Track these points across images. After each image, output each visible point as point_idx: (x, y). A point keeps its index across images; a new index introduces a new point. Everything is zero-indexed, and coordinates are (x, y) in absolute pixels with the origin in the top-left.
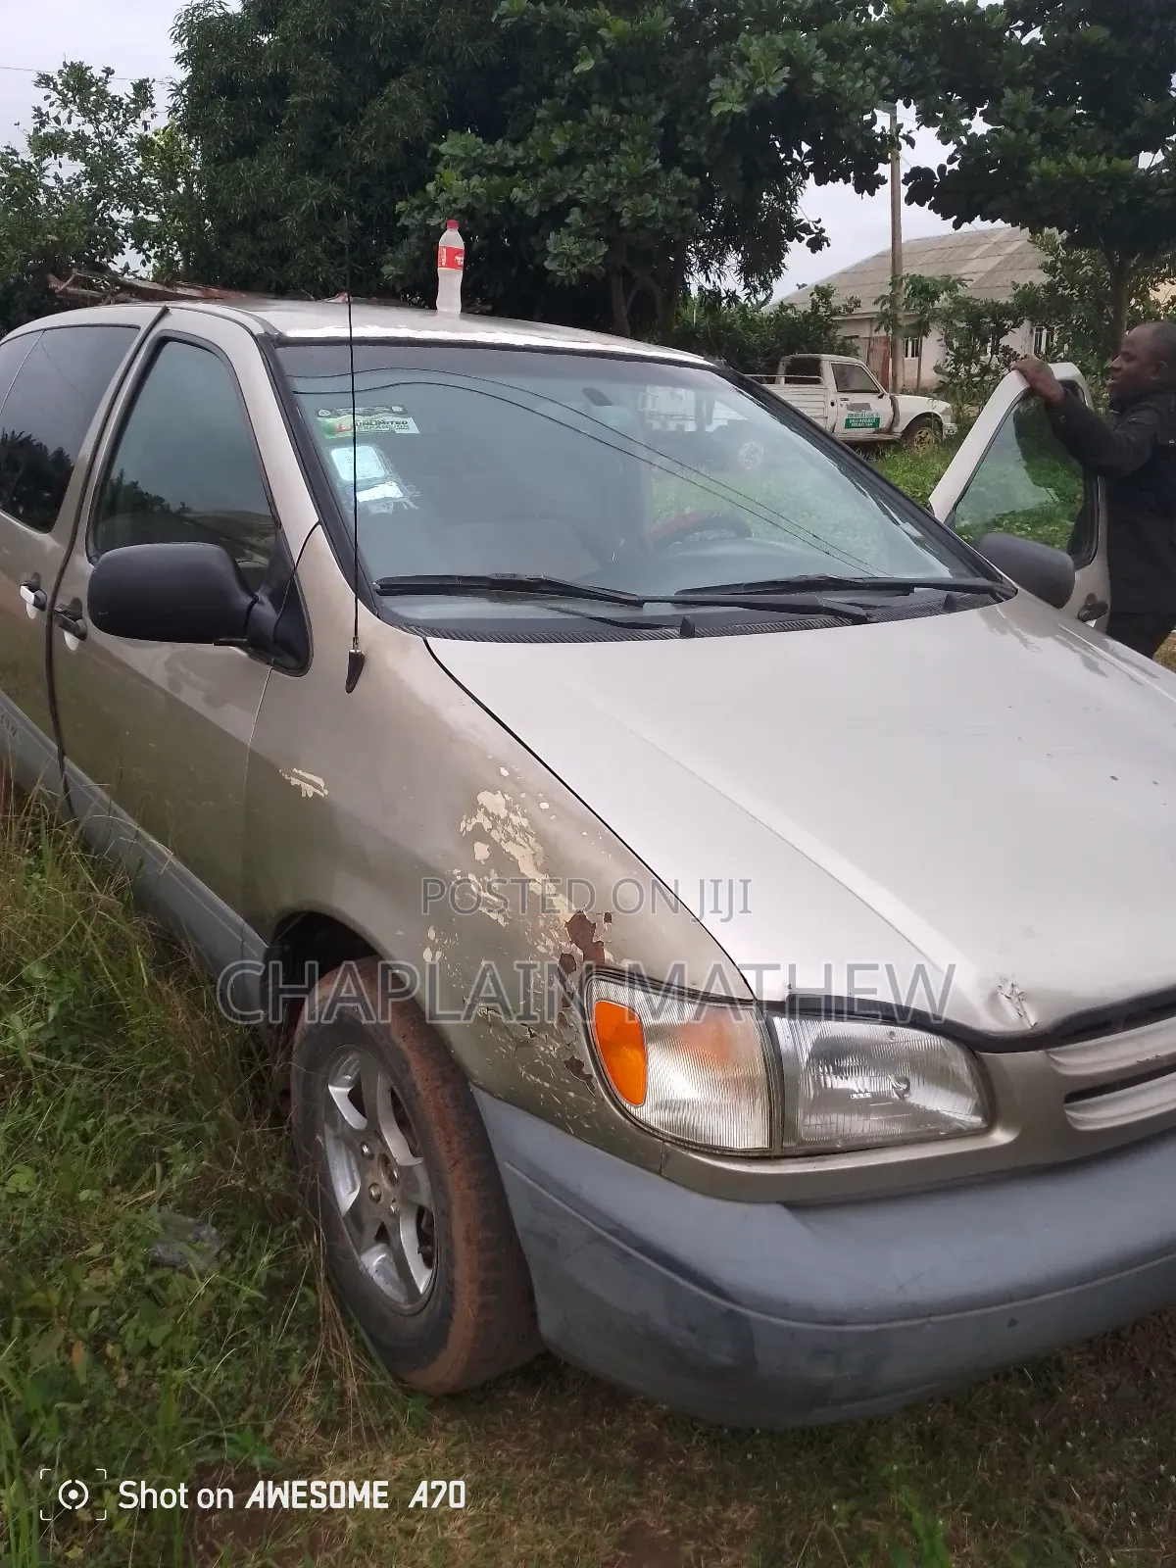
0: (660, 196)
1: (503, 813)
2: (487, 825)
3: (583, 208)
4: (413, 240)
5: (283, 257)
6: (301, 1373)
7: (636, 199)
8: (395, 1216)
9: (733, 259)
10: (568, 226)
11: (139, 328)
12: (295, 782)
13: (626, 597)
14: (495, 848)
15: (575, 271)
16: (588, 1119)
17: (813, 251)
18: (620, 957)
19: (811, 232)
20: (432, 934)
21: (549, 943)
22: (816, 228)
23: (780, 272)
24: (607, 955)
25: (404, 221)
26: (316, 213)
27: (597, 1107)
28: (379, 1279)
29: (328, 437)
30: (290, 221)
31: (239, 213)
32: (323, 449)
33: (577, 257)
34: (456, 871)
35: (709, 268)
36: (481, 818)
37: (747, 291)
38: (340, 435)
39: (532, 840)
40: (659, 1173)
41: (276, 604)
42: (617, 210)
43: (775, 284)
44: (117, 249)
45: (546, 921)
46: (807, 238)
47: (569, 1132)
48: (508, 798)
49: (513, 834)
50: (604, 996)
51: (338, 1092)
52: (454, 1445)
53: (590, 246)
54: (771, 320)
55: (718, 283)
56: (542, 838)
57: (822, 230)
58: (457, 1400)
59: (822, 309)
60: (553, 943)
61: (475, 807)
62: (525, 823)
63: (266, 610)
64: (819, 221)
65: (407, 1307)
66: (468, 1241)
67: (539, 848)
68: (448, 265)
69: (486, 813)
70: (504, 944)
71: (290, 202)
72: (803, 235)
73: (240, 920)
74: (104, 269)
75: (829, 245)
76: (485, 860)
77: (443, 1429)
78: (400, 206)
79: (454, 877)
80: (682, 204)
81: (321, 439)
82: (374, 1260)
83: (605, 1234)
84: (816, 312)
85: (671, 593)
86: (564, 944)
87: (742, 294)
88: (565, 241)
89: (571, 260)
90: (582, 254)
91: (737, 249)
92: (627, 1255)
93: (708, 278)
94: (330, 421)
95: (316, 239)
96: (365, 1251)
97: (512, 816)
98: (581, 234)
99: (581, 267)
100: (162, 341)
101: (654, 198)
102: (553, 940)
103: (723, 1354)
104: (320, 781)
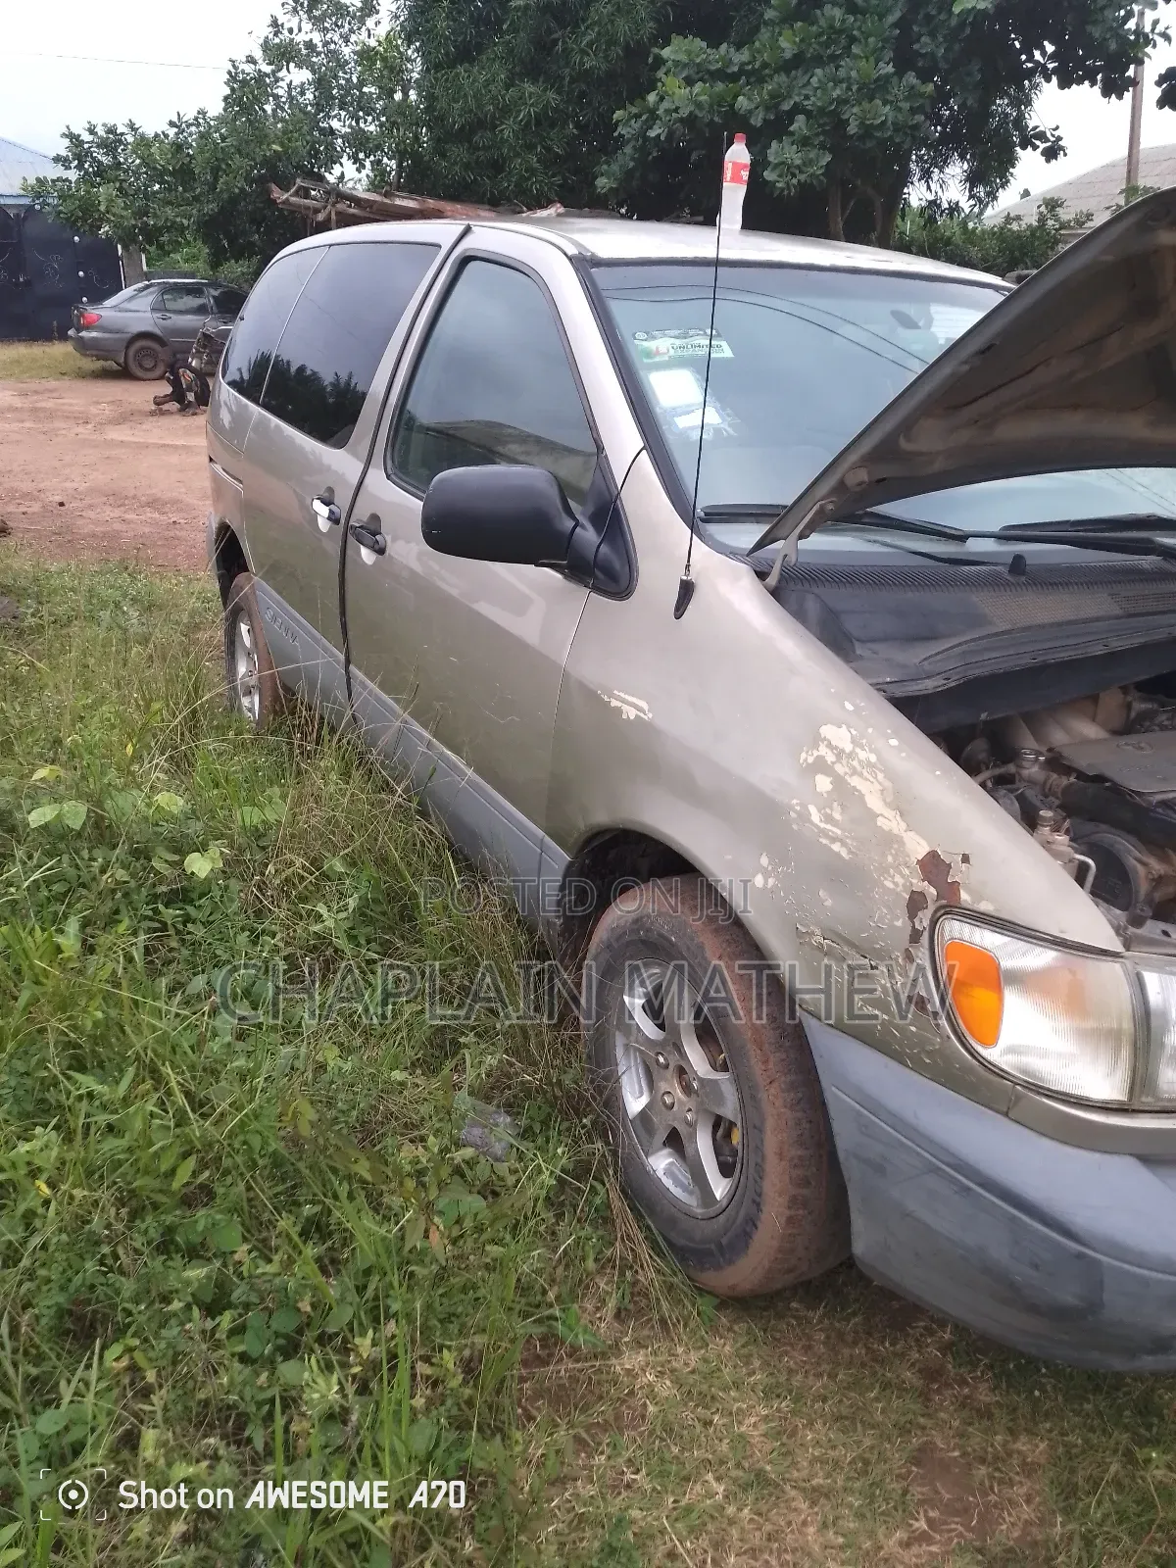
0: (891, 102)
1: (848, 748)
2: (830, 758)
3: (808, 114)
4: (628, 150)
5: (497, 167)
6: (596, 1260)
7: (866, 105)
8: (692, 1125)
9: (957, 169)
10: (792, 134)
11: (440, 246)
12: (614, 703)
13: (953, 532)
14: (839, 782)
15: (795, 181)
16: (930, 1054)
17: (1048, 161)
18: (980, 898)
19: (1048, 140)
20: (764, 861)
21: (898, 879)
22: (1053, 136)
23: (1008, 181)
24: (964, 896)
25: (621, 130)
26: (533, 122)
27: (941, 1044)
28: (668, 1182)
29: (645, 361)
30: (507, 130)
31: (456, 120)
32: (642, 373)
33: (798, 167)
34: (795, 801)
35: (930, 177)
36: (823, 750)
37: (972, 202)
38: (657, 359)
39: (880, 776)
40: (1006, 1114)
41: (598, 528)
42: (845, 117)
43: (1001, 193)
44: (333, 159)
45: (895, 857)
46: (1042, 146)
47: (908, 1066)
48: (854, 733)
49: (859, 768)
50: (957, 935)
51: (635, 1002)
52: (743, 1346)
53: (812, 155)
54: (995, 233)
55: (940, 193)
56: (890, 774)
57: (1059, 139)
58: (742, 1304)
59: (1050, 222)
60: (904, 880)
61: (817, 740)
62: (873, 758)
63: (588, 535)
64: (1057, 128)
65: (699, 1211)
66: (781, 1156)
67: (888, 784)
68: (733, 180)
69: (830, 746)
70: (844, 876)
71: (505, 111)
72: (1038, 143)
73: (540, 833)
74: (321, 179)
75: (1065, 155)
76: (828, 792)
77: (730, 1329)
78: (618, 114)
79: (792, 808)
80: (913, 111)
81: (639, 362)
82: (661, 1162)
83: (944, 1167)
84: (1044, 225)
85: (996, 528)
86: (914, 881)
87: (966, 205)
88: (786, 150)
89: (788, 169)
90: (804, 164)
91: (962, 157)
92: (969, 1189)
93: (929, 188)
94: (645, 344)
95: (530, 147)
96: (653, 1153)
97: (858, 750)
98: (804, 142)
99: (803, 177)
100: (466, 260)
101: (884, 104)
102: (903, 876)
103: (1068, 1295)
104: (643, 704)
